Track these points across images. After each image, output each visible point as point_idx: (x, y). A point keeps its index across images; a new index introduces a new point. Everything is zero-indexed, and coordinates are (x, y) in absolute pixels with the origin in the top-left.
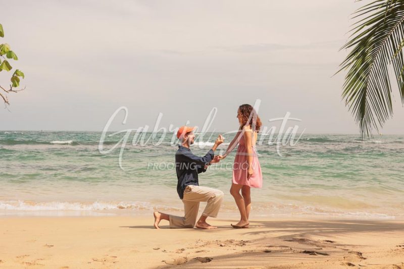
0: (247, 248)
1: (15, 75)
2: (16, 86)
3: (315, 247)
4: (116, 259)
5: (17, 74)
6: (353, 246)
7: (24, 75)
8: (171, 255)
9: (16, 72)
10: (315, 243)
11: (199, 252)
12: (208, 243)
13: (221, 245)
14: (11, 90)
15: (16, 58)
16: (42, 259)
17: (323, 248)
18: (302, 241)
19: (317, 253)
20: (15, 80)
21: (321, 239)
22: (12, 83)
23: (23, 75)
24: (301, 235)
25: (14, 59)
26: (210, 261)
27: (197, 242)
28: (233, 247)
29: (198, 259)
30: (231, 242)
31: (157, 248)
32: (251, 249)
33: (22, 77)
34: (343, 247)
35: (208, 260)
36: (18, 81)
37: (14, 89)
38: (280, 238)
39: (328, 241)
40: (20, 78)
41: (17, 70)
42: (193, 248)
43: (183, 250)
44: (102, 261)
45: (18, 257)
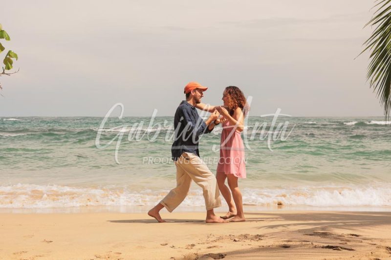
0: (264, 243)
1: (8, 56)
2: (9, 69)
3: (339, 241)
4: (120, 256)
5: (9, 55)
6: (382, 240)
7: (18, 56)
8: (180, 251)
9: (9, 53)
10: (339, 237)
11: (210, 247)
12: (220, 238)
13: (235, 240)
14: (3, 73)
15: (8, 39)
16: (40, 256)
17: (348, 243)
18: (324, 235)
19: (341, 248)
20: (8, 62)
21: (345, 232)
22: (4, 66)
23: (16, 56)
24: (323, 229)
25: (6, 39)
26: (223, 258)
27: (208, 237)
28: (248, 241)
29: (210, 255)
30: (246, 237)
31: (164, 243)
32: (269, 244)
33: (16, 59)
34: (370, 242)
35: (222, 256)
36: (11, 63)
37: (7, 71)
38: (299, 231)
39: (353, 235)
40: (13, 59)
41: (10, 52)
42: (204, 243)
43: (193, 245)
44: (105, 258)
45: (14, 254)
